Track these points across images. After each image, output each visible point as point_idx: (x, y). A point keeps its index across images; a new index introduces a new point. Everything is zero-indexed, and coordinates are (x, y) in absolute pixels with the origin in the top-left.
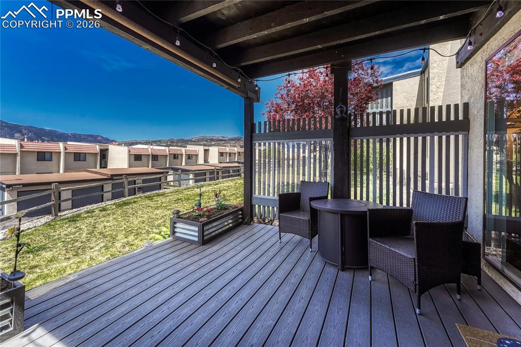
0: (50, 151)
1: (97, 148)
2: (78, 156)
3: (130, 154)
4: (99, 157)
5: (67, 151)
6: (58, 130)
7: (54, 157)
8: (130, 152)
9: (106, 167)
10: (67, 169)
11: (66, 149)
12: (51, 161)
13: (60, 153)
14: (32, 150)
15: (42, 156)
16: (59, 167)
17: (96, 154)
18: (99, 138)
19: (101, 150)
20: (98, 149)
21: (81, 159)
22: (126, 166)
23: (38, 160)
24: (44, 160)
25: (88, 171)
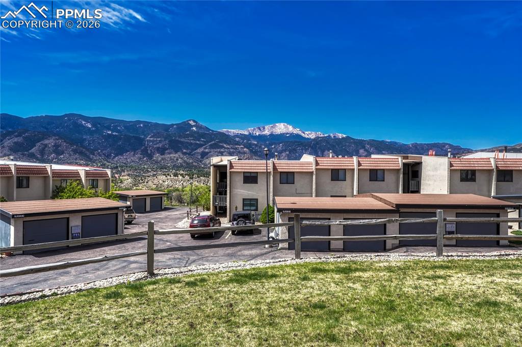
0: (343, 167)
2: (375, 175)
3: (451, 170)
4: (401, 176)
5: (361, 167)
6: (397, 141)
7: (348, 175)
8: (451, 165)
9: (418, 191)
10: (361, 192)
11: (359, 164)
12: (345, 180)
13: (354, 169)
14: (325, 167)
15: (337, 175)
16: (353, 189)
17: (398, 170)
18: (447, 146)
19: (405, 165)
20: (400, 162)
21: (378, 179)
22: (444, 190)
23: (332, 180)
24: (338, 180)
25: (373, 197)
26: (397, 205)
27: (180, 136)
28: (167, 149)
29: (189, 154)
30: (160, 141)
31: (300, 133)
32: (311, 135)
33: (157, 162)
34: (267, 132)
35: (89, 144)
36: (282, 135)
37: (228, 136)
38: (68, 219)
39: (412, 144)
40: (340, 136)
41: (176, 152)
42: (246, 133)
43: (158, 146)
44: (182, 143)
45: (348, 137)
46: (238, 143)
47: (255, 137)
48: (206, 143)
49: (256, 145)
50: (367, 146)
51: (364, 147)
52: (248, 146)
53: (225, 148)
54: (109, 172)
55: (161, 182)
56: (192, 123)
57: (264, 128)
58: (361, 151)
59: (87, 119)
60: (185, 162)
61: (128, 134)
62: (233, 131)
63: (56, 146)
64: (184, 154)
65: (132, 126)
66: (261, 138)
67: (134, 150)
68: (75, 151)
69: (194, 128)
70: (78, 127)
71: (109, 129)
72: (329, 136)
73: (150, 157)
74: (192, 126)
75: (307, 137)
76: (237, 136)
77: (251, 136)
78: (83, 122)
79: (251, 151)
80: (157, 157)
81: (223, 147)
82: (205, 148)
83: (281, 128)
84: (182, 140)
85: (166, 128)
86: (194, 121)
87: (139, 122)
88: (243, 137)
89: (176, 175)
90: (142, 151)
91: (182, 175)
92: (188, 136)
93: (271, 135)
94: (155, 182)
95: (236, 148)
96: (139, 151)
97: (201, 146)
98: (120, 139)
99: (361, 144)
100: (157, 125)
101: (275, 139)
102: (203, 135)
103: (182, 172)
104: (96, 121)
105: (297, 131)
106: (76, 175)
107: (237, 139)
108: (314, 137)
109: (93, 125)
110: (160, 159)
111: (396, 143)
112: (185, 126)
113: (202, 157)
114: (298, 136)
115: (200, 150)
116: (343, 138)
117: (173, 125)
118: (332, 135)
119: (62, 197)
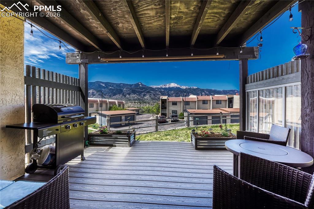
0: (206, 99)
1: (226, 97)
2: (218, 102)
4: (227, 102)
5: (213, 99)
6: (217, 89)
7: (208, 102)
9: (232, 107)
10: (213, 108)
12: (208, 104)
13: (210, 100)
14: (200, 99)
15: (205, 102)
16: (210, 107)
17: (226, 100)
18: (236, 91)
19: (229, 98)
21: (219, 103)
23: (203, 104)
24: (205, 104)
25: (220, 109)
26: (230, 112)
27: (136, 89)
28: (131, 93)
29: (139, 95)
30: (129, 91)
31: (180, 87)
32: (184, 87)
33: (127, 98)
34: (167, 87)
35: (104, 92)
36: (173, 88)
37: (153, 88)
38: (121, 116)
39: (223, 90)
40: (195, 88)
41: (134, 94)
42: (160, 87)
43: (128, 92)
44: (136, 91)
45: (198, 88)
46: (157, 91)
47: (163, 89)
48: (145, 91)
49: (163, 91)
50: (205, 91)
51: (204, 92)
52: (161, 92)
53: (152, 93)
54: (124, 102)
55: (130, 105)
56: (140, 84)
57: (166, 85)
58: (203, 93)
59: (103, 83)
60: (137, 98)
61: (117, 88)
62: (154, 87)
63: (93, 93)
64: (137, 95)
65: (119, 85)
66: (165, 89)
67: (120, 94)
68: (99, 95)
69: (141, 86)
70: (100, 86)
71: (111, 86)
72: (191, 88)
73: (125, 96)
74: (140, 85)
75: (182, 88)
76: (156, 88)
77: (161, 88)
78: (102, 84)
79: (162, 94)
80: (127, 96)
81: (151, 92)
82: (145, 93)
83: (173, 85)
84: (137, 90)
85: (131, 85)
86: (141, 83)
87: (121, 84)
88: (158, 88)
89: (135, 103)
90: (122, 94)
91: (137, 103)
92: (138, 88)
93: (169, 88)
94: (128, 105)
95: (156, 93)
96: (121, 94)
97: (143, 92)
98: (115, 90)
99: (203, 90)
100: (127, 84)
101: (171, 89)
102: (144, 88)
103: (136, 102)
104: (106, 84)
105: (178, 86)
106: (115, 103)
107: (156, 89)
108: (185, 88)
109: (105, 85)
110: (128, 97)
111: (216, 90)
112: (137, 85)
113: (144, 96)
114: (179, 88)
115: (143, 94)
116: (196, 88)
117: (133, 85)
118: (192, 87)
119: (112, 110)
